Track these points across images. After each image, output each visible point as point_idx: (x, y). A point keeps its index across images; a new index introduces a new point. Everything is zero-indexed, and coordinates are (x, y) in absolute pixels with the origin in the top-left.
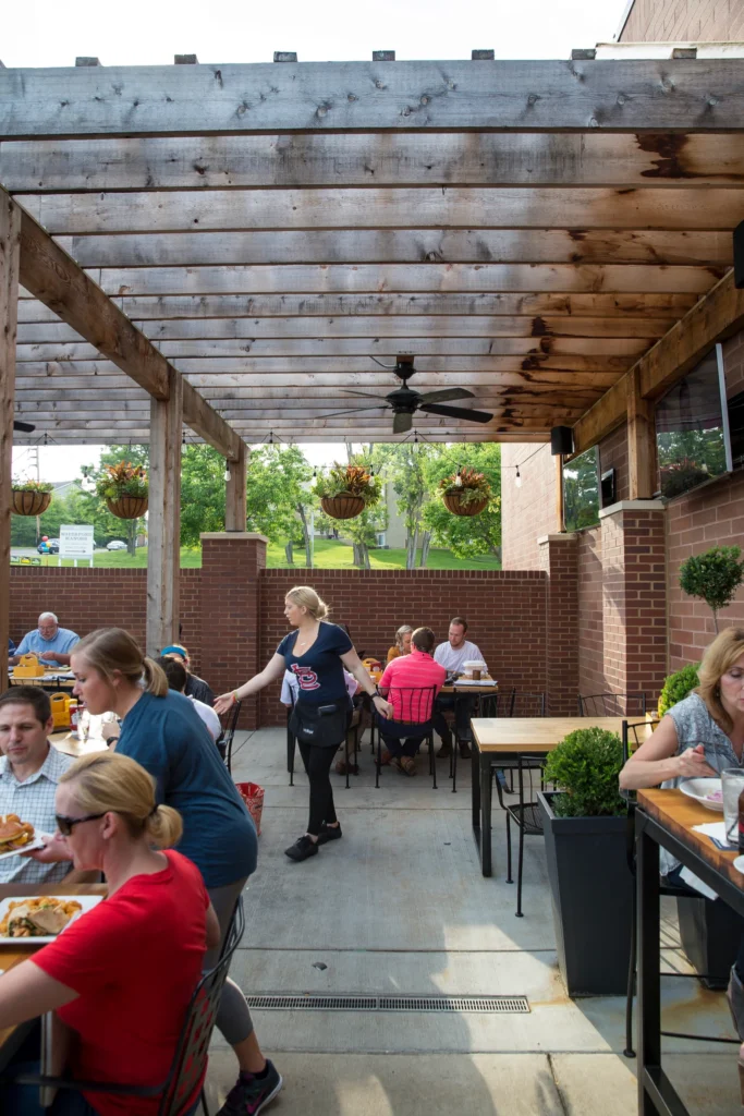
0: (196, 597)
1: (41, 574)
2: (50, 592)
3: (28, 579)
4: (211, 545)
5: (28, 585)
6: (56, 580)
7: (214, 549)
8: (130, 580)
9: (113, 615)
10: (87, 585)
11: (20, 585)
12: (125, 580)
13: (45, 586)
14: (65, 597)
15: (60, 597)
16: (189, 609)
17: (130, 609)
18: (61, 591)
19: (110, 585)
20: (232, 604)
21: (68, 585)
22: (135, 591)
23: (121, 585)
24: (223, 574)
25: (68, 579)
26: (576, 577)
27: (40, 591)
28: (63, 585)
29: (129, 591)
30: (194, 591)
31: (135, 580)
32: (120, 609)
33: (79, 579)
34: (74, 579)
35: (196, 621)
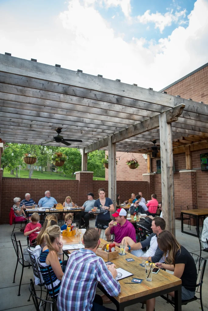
0: (76, 187)
1: (34, 181)
2: (37, 186)
3: (30, 182)
4: (82, 174)
5: (30, 184)
6: (38, 182)
7: (83, 175)
8: (59, 183)
9: (54, 192)
10: (47, 184)
11: (28, 184)
12: (58, 183)
13: (35, 184)
14: (41, 187)
15: (39, 187)
16: (74, 190)
17: (59, 190)
18: (40, 186)
19: (53, 184)
20: (87, 189)
21: (42, 184)
22: (60, 186)
23: (56, 184)
24: (85, 182)
25: (42, 182)
26: (154, 183)
27: (34, 186)
28: (40, 184)
29: (59, 186)
30: (75, 186)
31: (60, 183)
32: (56, 191)
33: (45, 182)
34: (43, 182)
35: (76, 193)
